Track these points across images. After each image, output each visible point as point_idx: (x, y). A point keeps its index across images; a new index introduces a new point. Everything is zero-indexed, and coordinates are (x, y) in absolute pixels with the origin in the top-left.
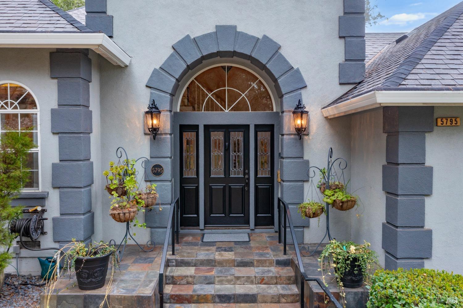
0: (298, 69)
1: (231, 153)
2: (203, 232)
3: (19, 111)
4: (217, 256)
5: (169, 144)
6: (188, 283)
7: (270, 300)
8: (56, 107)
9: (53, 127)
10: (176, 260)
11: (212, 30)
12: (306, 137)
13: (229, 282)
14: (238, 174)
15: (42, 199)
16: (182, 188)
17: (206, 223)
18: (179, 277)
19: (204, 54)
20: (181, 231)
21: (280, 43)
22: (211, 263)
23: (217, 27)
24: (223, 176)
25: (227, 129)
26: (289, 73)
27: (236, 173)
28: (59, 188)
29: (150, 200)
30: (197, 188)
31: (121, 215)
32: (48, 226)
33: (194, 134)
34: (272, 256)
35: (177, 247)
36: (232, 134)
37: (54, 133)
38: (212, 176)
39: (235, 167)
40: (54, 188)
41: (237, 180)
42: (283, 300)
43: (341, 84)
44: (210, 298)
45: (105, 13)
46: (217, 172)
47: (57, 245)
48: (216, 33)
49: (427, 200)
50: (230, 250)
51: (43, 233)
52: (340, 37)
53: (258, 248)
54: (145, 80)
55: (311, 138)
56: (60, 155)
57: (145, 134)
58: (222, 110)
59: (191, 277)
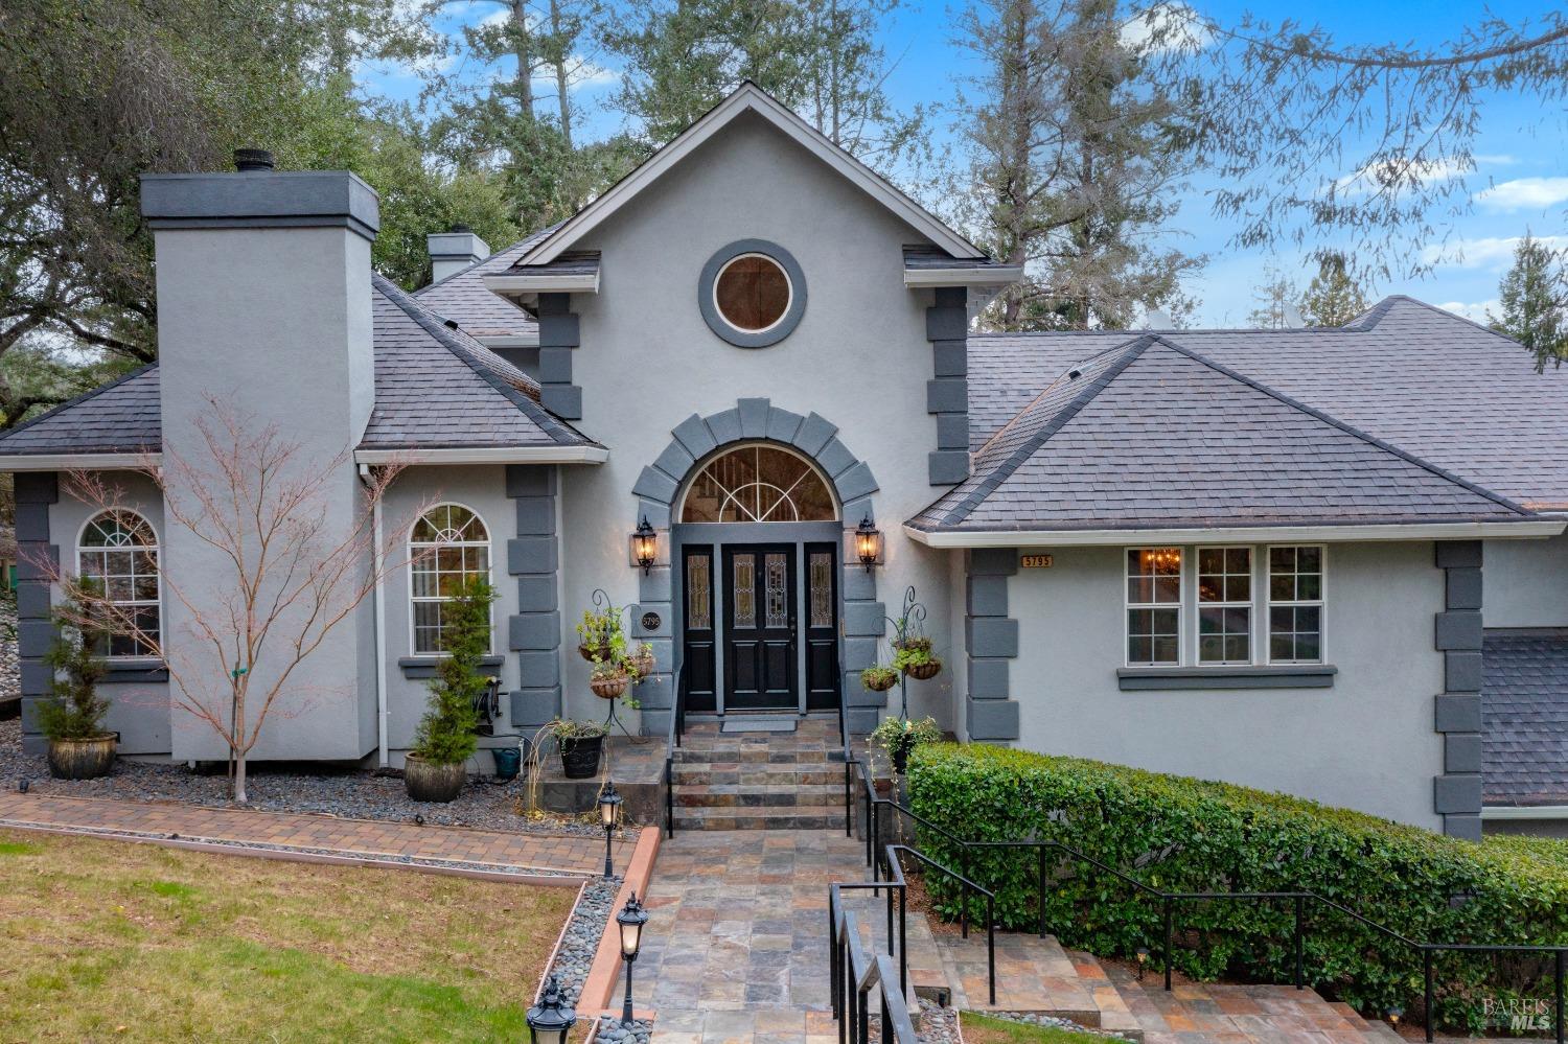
0: (865, 463)
1: (767, 590)
2: (721, 719)
3: (464, 544)
4: (743, 749)
5: (668, 582)
6: (701, 783)
7: (812, 801)
8: (515, 537)
9: (510, 566)
10: (683, 754)
11: (732, 405)
12: (879, 568)
13: (759, 781)
14: (780, 624)
15: (495, 666)
16: (688, 649)
17: (726, 705)
18: (688, 774)
19: (721, 443)
20: (687, 718)
21: (837, 425)
22: (733, 757)
23: (739, 401)
24: (754, 627)
25: (760, 550)
26: (852, 470)
27: (775, 621)
28: (519, 650)
29: (644, 667)
30: (712, 648)
31: (608, 687)
32: (504, 704)
33: (705, 559)
34: (824, 748)
35: (682, 738)
36: (768, 556)
37: (511, 574)
38: (736, 627)
39: (773, 610)
40: (512, 650)
41: (777, 633)
42: (832, 802)
43: (932, 485)
44: (732, 798)
45: (569, 383)
46: (745, 619)
47: (516, 731)
48: (737, 411)
49: (1012, 663)
50: (764, 741)
51: (498, 715)
52: (931, 413)
53: (807, 739)
54: (631, 484)
55: (887, 568)
56: (521, 604)
57: (633, 566)
58: (751, 519)
59: (705, 774)
